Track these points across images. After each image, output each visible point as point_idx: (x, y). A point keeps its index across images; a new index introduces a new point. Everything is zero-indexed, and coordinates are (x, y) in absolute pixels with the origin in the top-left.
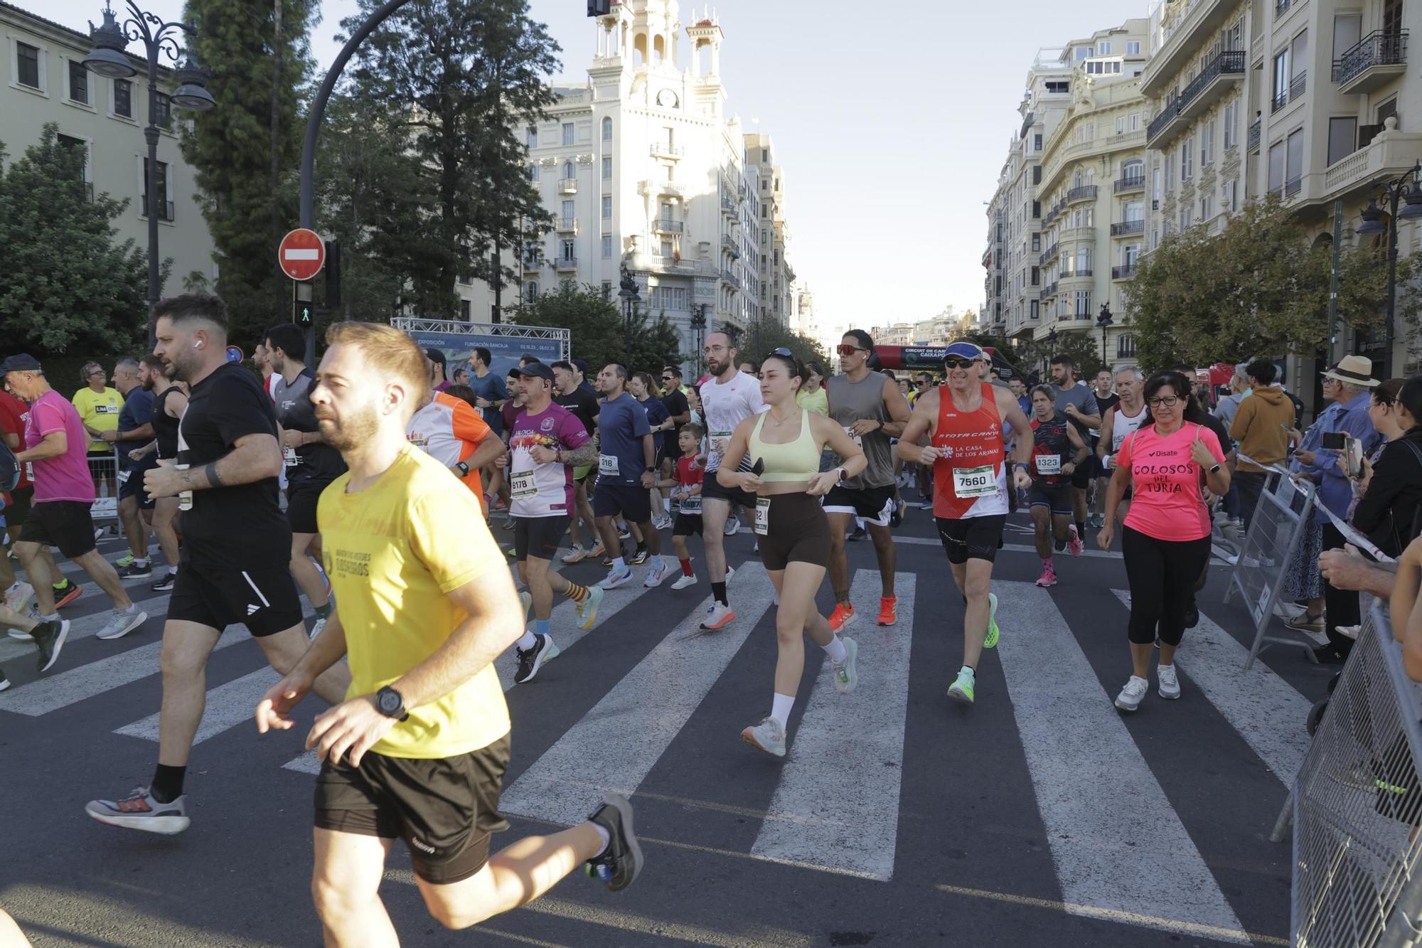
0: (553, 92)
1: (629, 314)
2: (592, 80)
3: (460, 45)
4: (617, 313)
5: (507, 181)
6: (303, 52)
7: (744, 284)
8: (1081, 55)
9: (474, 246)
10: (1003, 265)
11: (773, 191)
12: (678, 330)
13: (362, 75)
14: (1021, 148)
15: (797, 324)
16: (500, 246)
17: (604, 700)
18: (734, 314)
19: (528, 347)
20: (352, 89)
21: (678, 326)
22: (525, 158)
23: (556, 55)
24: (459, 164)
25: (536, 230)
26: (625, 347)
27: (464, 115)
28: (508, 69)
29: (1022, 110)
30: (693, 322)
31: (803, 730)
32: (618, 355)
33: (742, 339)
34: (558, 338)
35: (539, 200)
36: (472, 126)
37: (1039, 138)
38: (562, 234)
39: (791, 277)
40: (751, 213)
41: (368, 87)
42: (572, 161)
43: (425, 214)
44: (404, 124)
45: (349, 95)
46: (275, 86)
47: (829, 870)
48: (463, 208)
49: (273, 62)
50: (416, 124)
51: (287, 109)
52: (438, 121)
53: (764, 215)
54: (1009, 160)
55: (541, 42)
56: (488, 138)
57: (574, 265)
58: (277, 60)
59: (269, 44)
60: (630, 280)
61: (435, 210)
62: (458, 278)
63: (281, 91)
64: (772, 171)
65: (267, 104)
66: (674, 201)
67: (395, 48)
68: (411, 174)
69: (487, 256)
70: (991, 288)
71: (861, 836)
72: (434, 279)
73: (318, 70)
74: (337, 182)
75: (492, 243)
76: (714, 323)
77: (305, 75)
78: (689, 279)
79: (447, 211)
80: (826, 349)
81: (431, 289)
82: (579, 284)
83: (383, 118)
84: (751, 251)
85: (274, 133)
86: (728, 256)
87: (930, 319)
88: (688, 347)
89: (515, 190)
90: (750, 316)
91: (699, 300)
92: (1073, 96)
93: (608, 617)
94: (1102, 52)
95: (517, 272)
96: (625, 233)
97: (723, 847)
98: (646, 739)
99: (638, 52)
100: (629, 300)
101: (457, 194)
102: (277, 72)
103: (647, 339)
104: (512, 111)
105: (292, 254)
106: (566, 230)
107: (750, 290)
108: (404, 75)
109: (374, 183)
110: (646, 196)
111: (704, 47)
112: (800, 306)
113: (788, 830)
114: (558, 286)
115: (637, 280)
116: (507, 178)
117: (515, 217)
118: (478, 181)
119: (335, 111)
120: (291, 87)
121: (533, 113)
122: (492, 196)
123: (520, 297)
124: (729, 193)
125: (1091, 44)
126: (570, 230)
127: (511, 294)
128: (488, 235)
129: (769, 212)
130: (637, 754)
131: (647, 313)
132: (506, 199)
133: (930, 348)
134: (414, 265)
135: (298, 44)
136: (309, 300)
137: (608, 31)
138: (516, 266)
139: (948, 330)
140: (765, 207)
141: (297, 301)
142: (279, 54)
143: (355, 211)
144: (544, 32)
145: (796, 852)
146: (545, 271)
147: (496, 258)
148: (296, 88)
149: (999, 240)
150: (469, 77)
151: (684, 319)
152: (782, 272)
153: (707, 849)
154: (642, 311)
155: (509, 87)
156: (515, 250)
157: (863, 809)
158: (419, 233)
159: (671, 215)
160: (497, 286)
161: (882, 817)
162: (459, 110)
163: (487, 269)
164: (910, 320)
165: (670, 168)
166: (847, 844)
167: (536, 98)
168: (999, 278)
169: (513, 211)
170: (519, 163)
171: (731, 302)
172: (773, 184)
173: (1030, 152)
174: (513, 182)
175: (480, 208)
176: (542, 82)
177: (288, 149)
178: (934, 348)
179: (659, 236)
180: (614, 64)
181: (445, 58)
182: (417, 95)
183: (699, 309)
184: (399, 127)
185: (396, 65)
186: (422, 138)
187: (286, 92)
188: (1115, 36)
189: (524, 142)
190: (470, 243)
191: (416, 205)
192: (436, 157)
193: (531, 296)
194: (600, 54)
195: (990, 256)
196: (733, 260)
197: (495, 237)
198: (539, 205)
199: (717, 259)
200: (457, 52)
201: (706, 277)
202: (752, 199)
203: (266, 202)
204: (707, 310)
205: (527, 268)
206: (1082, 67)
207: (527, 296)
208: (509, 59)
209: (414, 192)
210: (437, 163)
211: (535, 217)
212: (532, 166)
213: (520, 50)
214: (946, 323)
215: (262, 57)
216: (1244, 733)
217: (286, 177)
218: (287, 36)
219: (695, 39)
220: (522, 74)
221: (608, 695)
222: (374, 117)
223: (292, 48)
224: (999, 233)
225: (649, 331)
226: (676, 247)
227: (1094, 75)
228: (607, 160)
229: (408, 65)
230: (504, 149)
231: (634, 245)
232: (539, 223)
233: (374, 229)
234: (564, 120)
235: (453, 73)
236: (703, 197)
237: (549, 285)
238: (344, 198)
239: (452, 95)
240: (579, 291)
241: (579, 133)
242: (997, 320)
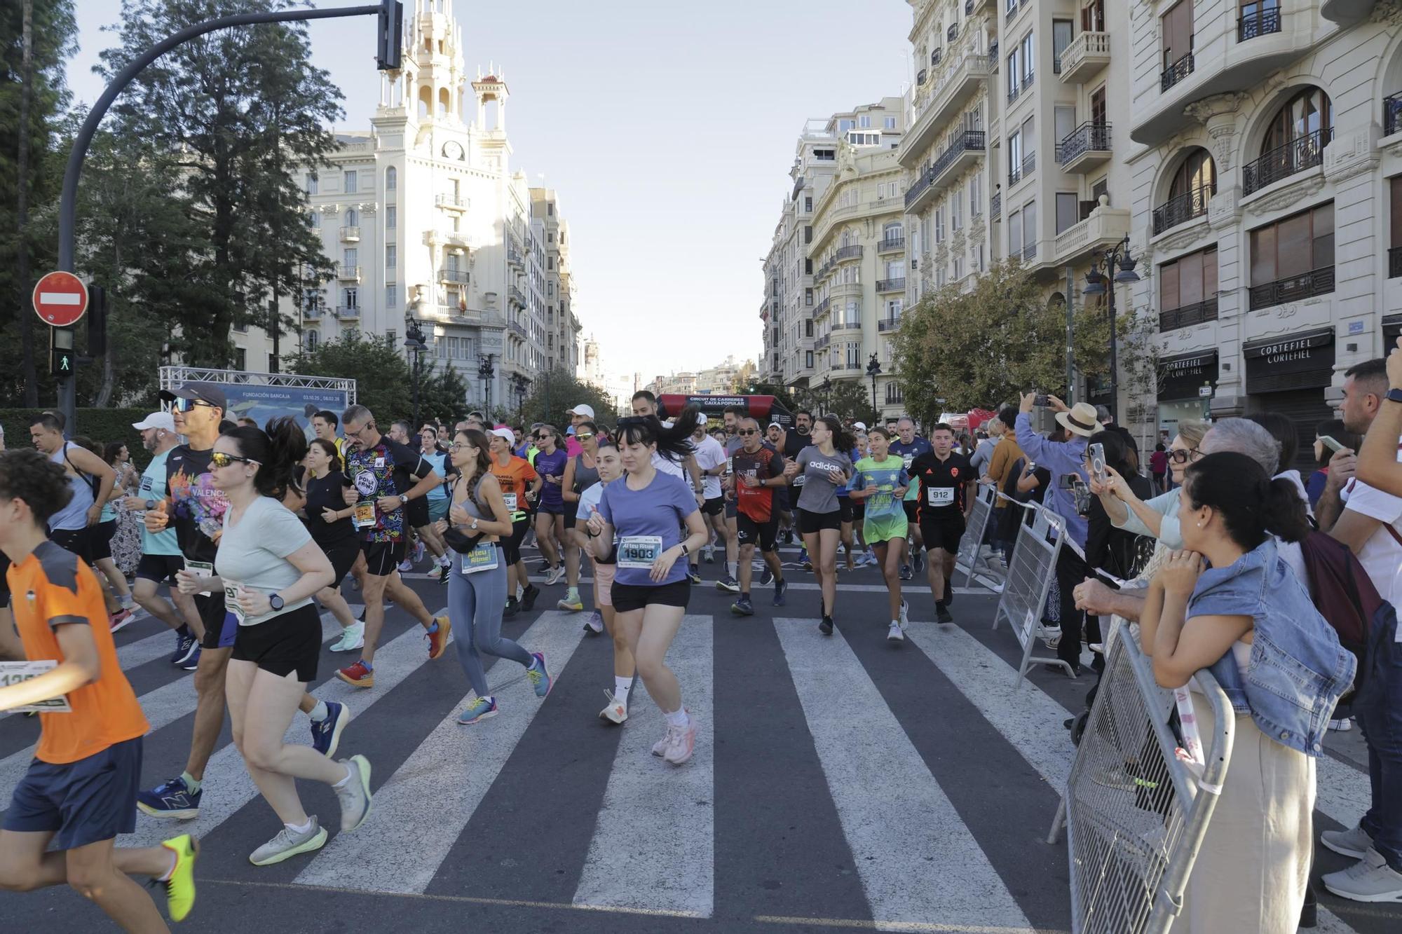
0: (335, 139)
1: (416, 364)
2: (375, 129)
3: (234, 87)
4: (403, 363)
5: (286, 228)
6: (56, 82)
7: (531, 334)
8: (844, 128)
9: (250, 293)
10: (779, 318)
11: (559, 243)
12: (465, 380)
13: (125, 110)
14: (793, 209)
15: (583, 374)
16: (278, 293)
17: (410, 759)
18: (522, 363)
19: (312, 398)
20: (113, 124)
21: (465, 376)
22: (305, 205)
23: (338, 102)
24: (234, 208)
25: (317, 277)
26: (411, 397)
27: (240, 158)
28: (288, 114)
29: (793, 174)
30: (481, 372)
31: (615, 776)
32: (403, 404)
33: (530, 389)
34: (343, 389)
35: (321, 247)
36: (249, 170)
37: (809, 201)
38: (344, 282)
39: (578, 328)
40: (537, 265)
41: (133, 123)
42: (355, 208)
43: (196, 259)
44: (173, 165)
45: (110, 130)
46: (24, 116)
47: (651, 912)
48: (238, 253)
49: (20, 91)
50: (186, 165)
51: (37, 141)
52: (211, 163)
53: (550, 267)
54: (783, 220)
55: (323, 88)
56: (265, 183)
57: (357, 313)
58: (26, 89)
59: (15, 70)
60: (416, 329)
61: (208, 254)
62: (232, 325)
63: (30, 122)
64: (557, 225)
65: (14, 135)
66: (460, 252)
67: (163, 85)
68: (182, 216)
69: (265, 303)
70: (769, 339)
71: (680, 875)
72: (206, 325)
73: (74, 103)
74: (96, 222)
75: (270, 290)
76: (502, 373)
77: (58, 106)
78: (476, 329)
79: (221, 256)
80: (612, 398)
81: (203, 337)
82: (362, 333)
83: (150, 157)
84: (537, 302)
85: (21, 167)
86: (515, 306)
87: (712, 368)
88: (476, 397)
89: (295, 236)
90: (537, 366)
91: (486, 350)
92: (839, 163)
93: (408, 673)
94: (863, 125)
95: (297, 321)
96: (410, 282)
97: (544, 900)
98: (457, 796)
99: (423, 104)
100: (416, 350)
101: (231, 239)
102: (25, 102)
103: (434, 389)
104: (291, 155)
105: (48, 298)
106: (348, 278)
107: (537, 340)
108: (173, 113)
109: (139, 224)
110: (431, 246)
111: (490, 102)
112: (587, 356)
113: (608, 877)
114: (339, 335)
115: (424, 329)
116: (287, 224)
117: (294, 264)
118: (254, 226)
119: (96, 147)
120: (42, 118)
121: (315, 159)
122: (271, 242)
123: (300, 346)
124: (515, 245)
125: (852, 117)
126: (353, 278)
127: (290, 343)
128: (265, 282)
129: (555, 265)
130: (449, 813)
131: (433, 363)
132: (285, 245)
133: (713, 397)
134: (184, 311)
135: (51, 74)
136: (68, 347)
137: (393, 81)
138: (296, 314)
139: (729, 379)
140: (550, 260)
141: (55, 349)
142: (28, 83)
143: (118, 253)
144: (326, 78)
145: (617, 897)
146: (327, 319)
147: (274, 305)
148: (48, 119)
149: (775, 294)
150: (244, 119)
151: (471, 369)
152: (568, 323)
153: (528, 903)
154: (428, 361)
155: (289, 132)
156: (295, 297)
157: (679, 850)
158: (189, 278)
159: (457, 265)
160: (275, 334)
161: (698, 855)
162: (234, 153)
163: (265, 316)
164: (693, 369)
165: (456, 219)
166: (667, 885)
167: (317, 144)
168: (776, 330)
169: (293, 257)
170: (299, 209)
171: (519, 351)
172: (559, 237)
173: (802, 213)
174: (292, 228)
175: (256, 254)
176: (324, 128)
177: (38, 183)
178: (717, 397)
179: (444, 286)
180: (398, 114)
181: (219, 98)
182: (187, 134)
183: (487, 359)
184: (167, 167)
185: (164, 103)
186: (192, 180)
187: (36, 123)
188: (873, 112)
189: (304, 188)
190: (246, 290)
191: (187, 248)
192: (208, 199)
193: (311, 345)
194: (384, 104)
195: (767, 309)
196: (520, 311)
197: (273, 284)
198: (320, 252)
199: (503, 309)
200: (232, 94)
201: (493, 328)
202: (538, 251)
203: (11, 239)
204: (495, 359)
205: (307, 316)
206: (846, 137)
207: (307, 345)
208: (289, 103)
209: (184, 235)
210: (210, 207)
211: (316, 265)
212: (312, 212)
213: (300, 96)
214: (728, 372)
215: (8, 84)
216: (1019, 746)
217: (36, 214)
218: (37, 64)
219: (480, 94)
220: (302, 120)
221: (414, 755)
222: (139, 156)
223: (43, 78)
224: (775, 287)
225: (436, 381)
226: (462, 297)
227: (857, 146)
228: (391, 209)
229: (177, 103)
230: (283, 195)
231: (420, 294)
232: (320, 270)
233: (138, 272)
234: (346, 168)
235: (228, 115)
236: (489, 248)
237: (330, 334)
238: (104, 239)
239: (226, 137)
240: (362, 341)
241: (362, 181)
242: (776, 369)
